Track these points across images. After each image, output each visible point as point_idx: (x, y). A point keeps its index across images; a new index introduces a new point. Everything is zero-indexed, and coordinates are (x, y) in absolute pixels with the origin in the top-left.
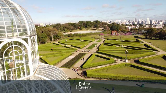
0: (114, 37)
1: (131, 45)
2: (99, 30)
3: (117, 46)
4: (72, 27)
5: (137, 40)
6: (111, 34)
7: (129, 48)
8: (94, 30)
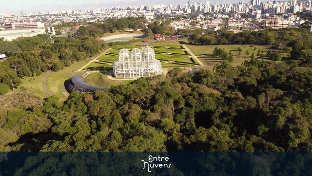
0: (160, 44)
1: (175, 52)
2: (137, 33)
3: (164, 54)
4: (101, 30)
5: (181, 46)
6: (155, 39)
7: (173, 54)
8: (130, 32)
